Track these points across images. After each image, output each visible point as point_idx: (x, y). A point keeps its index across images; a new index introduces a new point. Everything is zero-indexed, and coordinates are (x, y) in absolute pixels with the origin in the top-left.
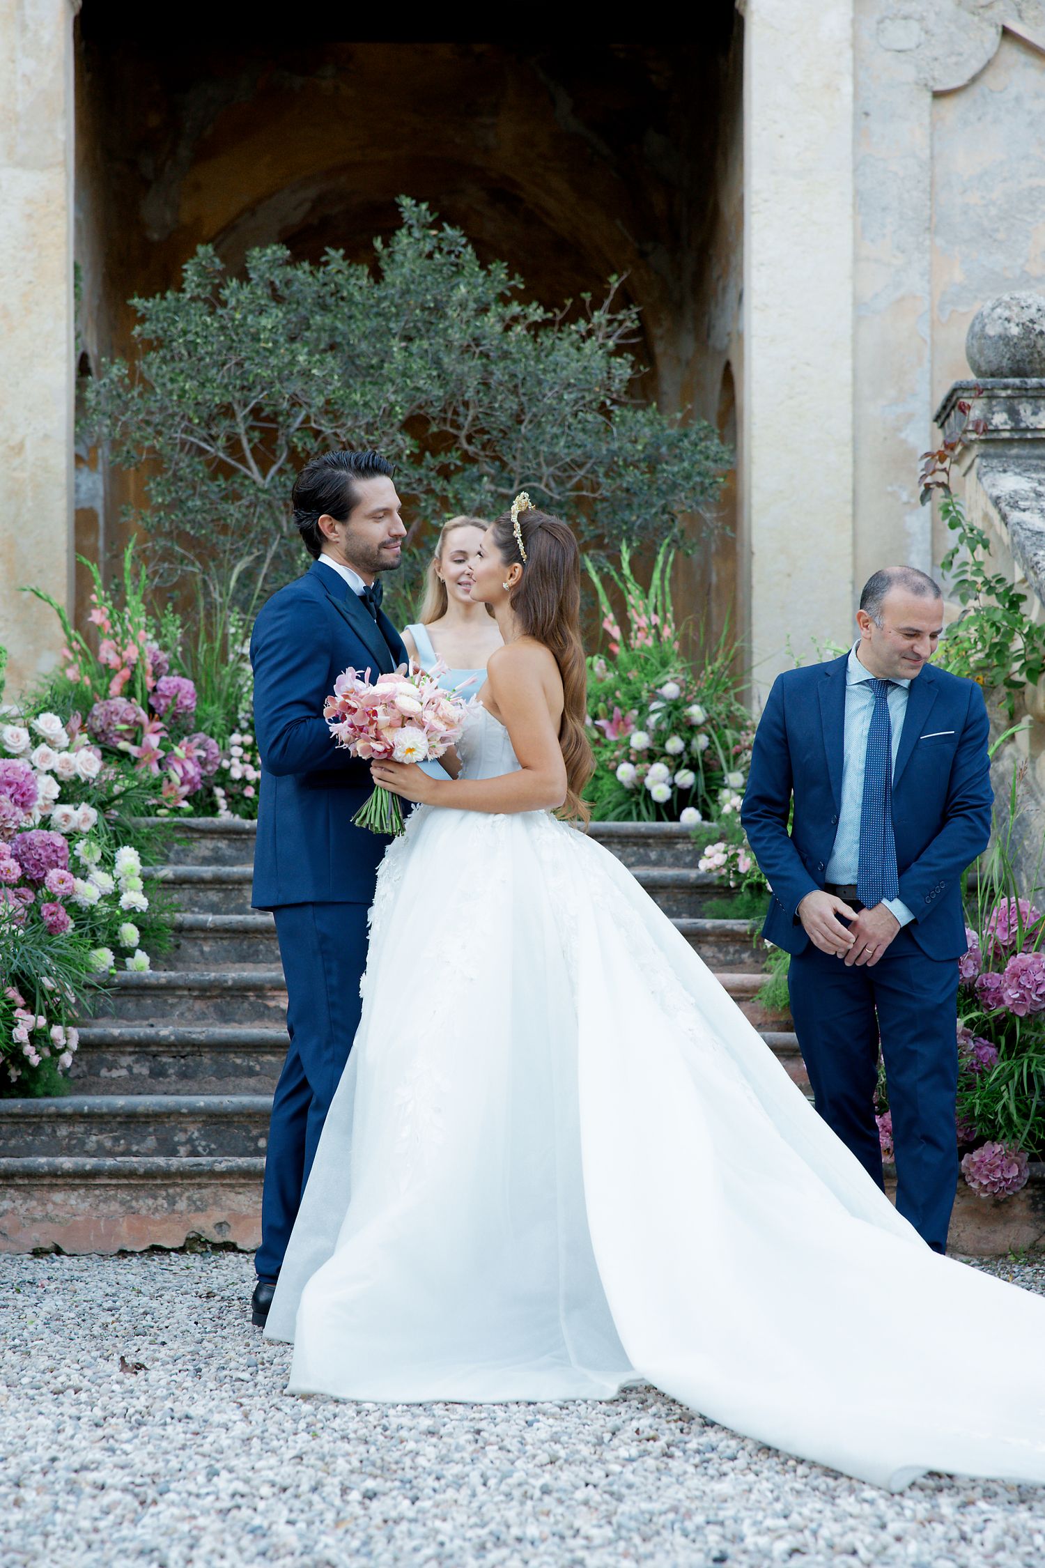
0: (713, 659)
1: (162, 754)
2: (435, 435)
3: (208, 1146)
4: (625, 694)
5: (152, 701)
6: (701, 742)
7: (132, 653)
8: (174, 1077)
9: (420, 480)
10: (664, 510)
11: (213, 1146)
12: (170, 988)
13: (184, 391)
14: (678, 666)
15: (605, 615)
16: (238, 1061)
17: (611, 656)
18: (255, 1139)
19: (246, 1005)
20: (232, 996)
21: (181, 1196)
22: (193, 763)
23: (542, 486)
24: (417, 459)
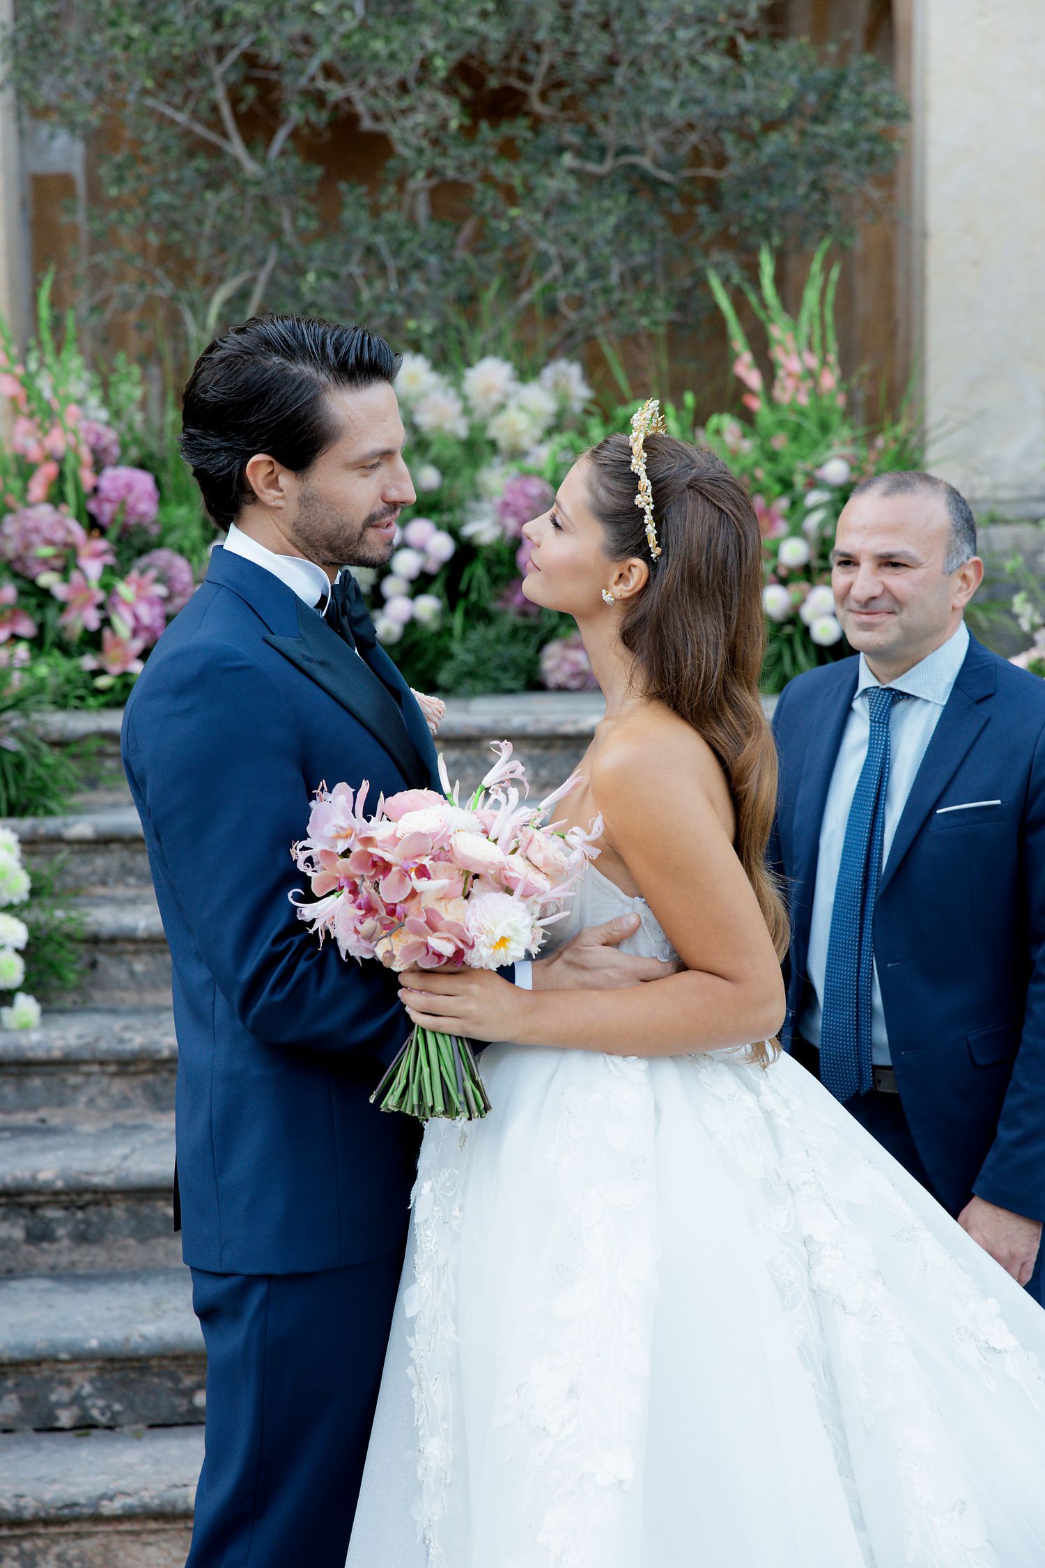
0: (896, 421)
1: (100, 596)
2: (494, 92)
3: (108, 1407)
4: (770, 474)
5: (92, 506)
7: (57, 441)
8: (66, 1243)
9: (473, 164)
10: (814, 185)
11: (117, 1407)
12: (68, 1063)
13: (130, 40)
14: (846, 433)
15: (737, 356)
17: (747, 418)
18: (189, 1393)
21: (44, 1552)
22: (151, 602)
23: (645, 162)
24: (468, 132)
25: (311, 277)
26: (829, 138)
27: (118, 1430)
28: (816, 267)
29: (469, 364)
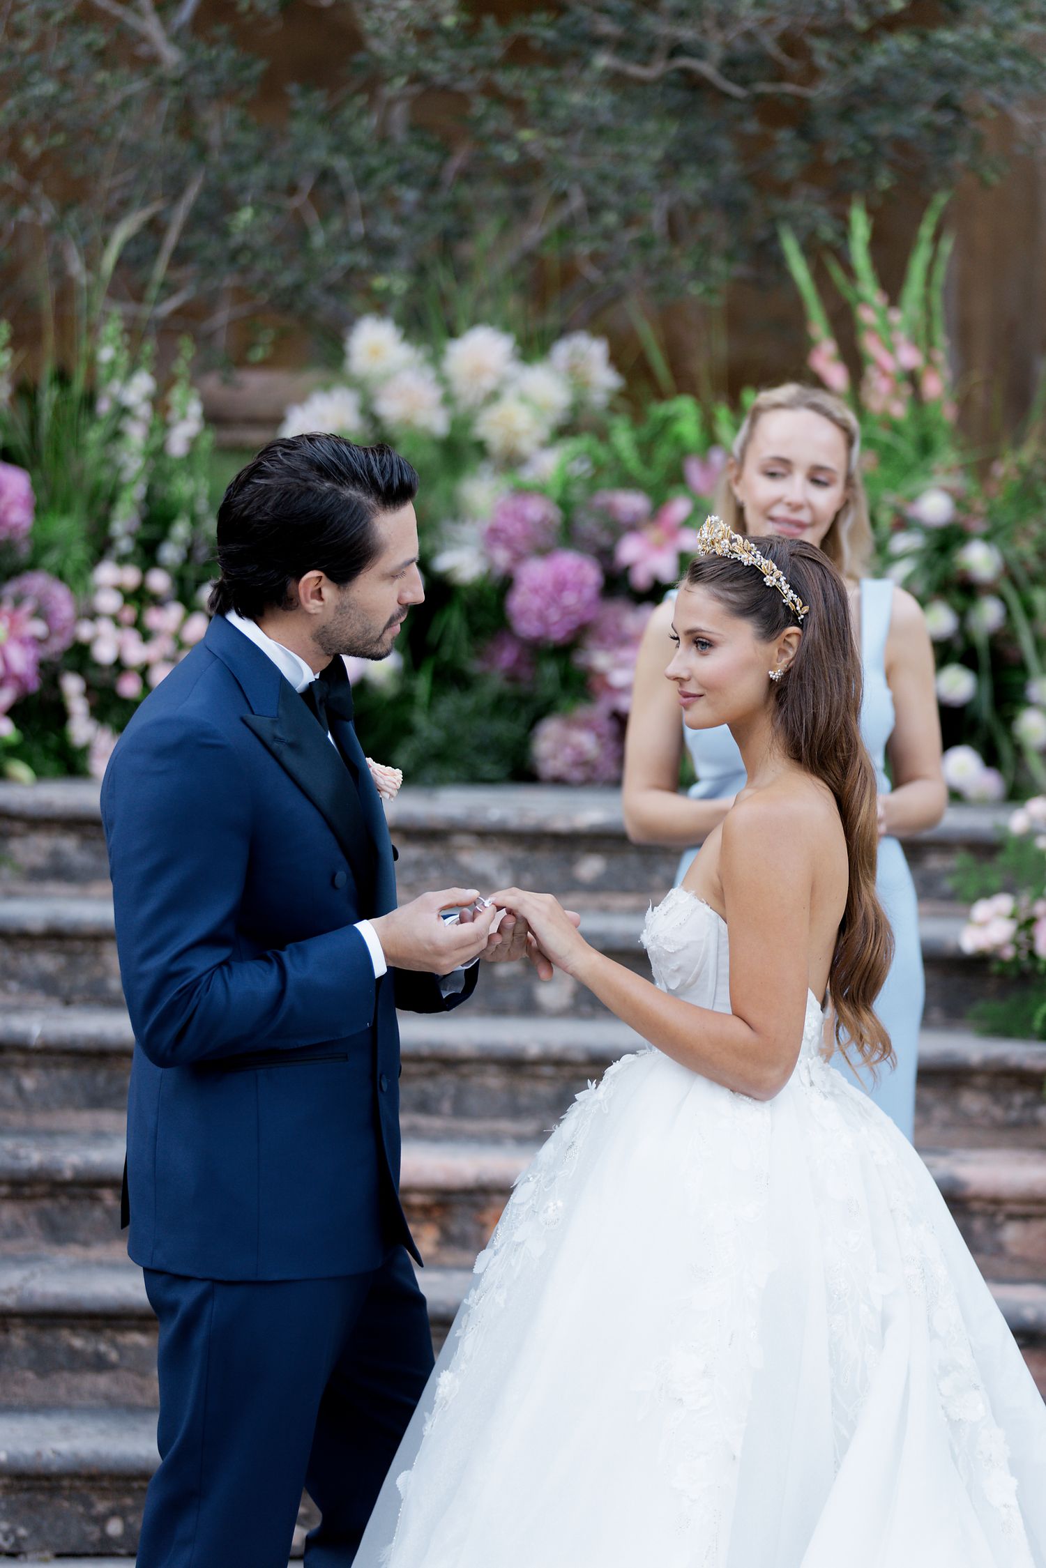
0: (1018, 443)
3: (13, 1531)
6: (988, 614)
9: (472, 70)
10: (943, 103)
11: (22, 1532)
14: (947, 456)
15: (815, 345)
16: (78, 1343)
18: (102, 1520)
19: (98, 1214)
20: (73, 1197)
22: (23, 642)
23: (707, 69)
24: (469, 34)
25: (246, 215)
26: (956, 49)
27: (22, 1557)
28: (926, 231)
29: (452, 332)
